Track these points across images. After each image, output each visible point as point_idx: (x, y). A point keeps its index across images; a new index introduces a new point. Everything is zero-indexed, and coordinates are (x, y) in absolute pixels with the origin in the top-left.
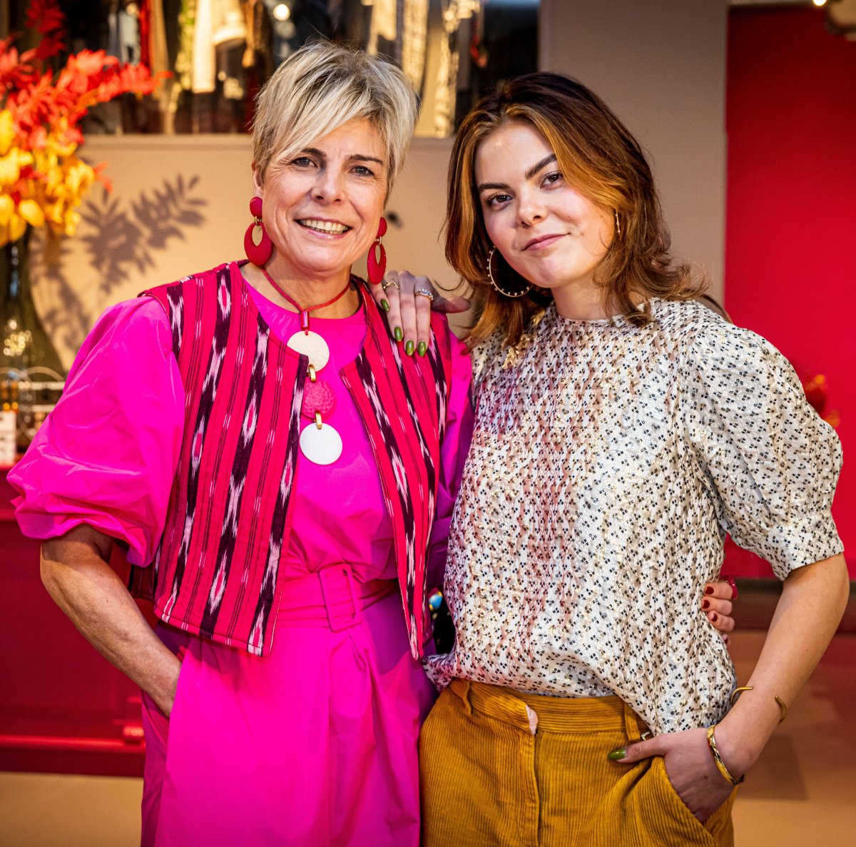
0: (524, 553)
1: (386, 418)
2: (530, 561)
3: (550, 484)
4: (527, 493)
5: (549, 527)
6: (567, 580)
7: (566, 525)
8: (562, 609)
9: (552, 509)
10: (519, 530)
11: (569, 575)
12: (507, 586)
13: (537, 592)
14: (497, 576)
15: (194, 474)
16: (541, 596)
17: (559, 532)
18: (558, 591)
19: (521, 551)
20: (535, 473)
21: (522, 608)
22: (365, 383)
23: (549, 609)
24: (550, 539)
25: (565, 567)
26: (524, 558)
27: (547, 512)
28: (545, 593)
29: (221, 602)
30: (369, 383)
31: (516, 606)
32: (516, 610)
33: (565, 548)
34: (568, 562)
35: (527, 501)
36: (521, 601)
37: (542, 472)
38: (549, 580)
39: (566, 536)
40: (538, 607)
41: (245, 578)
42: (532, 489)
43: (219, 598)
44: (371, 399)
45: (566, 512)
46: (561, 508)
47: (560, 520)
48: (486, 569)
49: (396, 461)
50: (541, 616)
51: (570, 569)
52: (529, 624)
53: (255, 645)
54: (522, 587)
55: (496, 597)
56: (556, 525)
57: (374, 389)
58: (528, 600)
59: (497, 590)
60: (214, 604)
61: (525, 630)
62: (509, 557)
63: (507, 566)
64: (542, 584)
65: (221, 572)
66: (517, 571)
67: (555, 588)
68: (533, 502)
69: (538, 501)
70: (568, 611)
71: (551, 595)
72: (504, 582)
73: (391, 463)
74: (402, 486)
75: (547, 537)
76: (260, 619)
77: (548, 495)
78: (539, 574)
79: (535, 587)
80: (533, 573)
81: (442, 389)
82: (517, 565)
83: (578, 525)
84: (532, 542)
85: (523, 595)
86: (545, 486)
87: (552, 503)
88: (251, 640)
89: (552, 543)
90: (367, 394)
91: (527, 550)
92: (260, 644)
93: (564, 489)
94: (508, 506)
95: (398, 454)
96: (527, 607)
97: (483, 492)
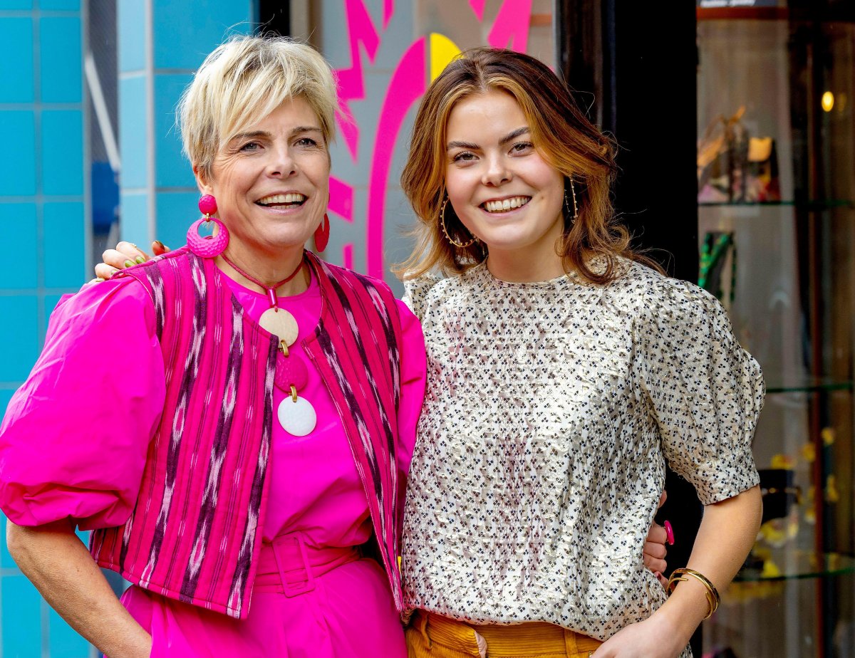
0: (490, 502)
1: (349, 385)
2: (496, 509)
3: (513, 436)
4: (489, 445)
5: (516, 475)
6: (535, 523)
7: (533, 472)
8: (531, 550)
9: (518, 459)
10: (483, 480)
11: (537, 518)
12: (476, 534)
13: (507, 536)
14: (464, 524)
15: (174, 447)
16: (511, 540)
17: (527, 480)
18: (527, 534)
19: (487, 499)
20: (496, 426)
21: (492, 553)
22: (326, 353)
23: (520, 551)
24: (518, 487)
25: (533, 511)
26: (490, 506)
27: (513, 463)
28: (515, 536)
29: (200, 569)
30: (330, 352)
31: (487, 552)
32: (486, 556)
33: (532, 494)
34: (536, 506)
35: (490, 453)
36: (492, 546)
37: (503, 425)
38: (518, 525)
39: (534, 483)
40: (509, 551)
41: (224, 546)
42: (494, 441)
43: (198, 565)
44: (333, 368)
45: (534, 461)
46: (528, 458)
47: (528, 469)
48: (452, 517)
49: (361, 426)
50: (513, 558)
51: (538, 513)
52: (502, 568)
53: (234, 608)
54: (491, 534)
55: (466, 544)
56: (524, 474)
57: (335, 358)
58: (499, 545)
59: (466, 537)
60: (194, 570)
61: (498, 574)
62: (474, 505)
63: (473, 513)
64: (512, 529)
65: (201, 540)
66: (483, 518)
67: (524, 532)
68: (496, 453)
69: (502, 452)
70: (536, 551)
71: (521, 539)
72: (473, 530)
73: (357, 428)
74: (368, 448)
75: (514, 485)
76: (239, 583)
77: (512, 447)
78: (507, 520)
79: (504, 532)
80: (502, 520)
81: (394, 356)
82: (483, 512)
83: (546, 472)
84: (498, 491)
85: (492, 541)
86: (508, 438)
87: (518, 453)
88: (230, 604)
89: (520, 490)
90: (329, 363)
91: (493, 499)
92: (239, 608)
93: (529, 441)
94: (470, 458)
95: (362, 419)
96: (498, 552)
97: (443, 443)
